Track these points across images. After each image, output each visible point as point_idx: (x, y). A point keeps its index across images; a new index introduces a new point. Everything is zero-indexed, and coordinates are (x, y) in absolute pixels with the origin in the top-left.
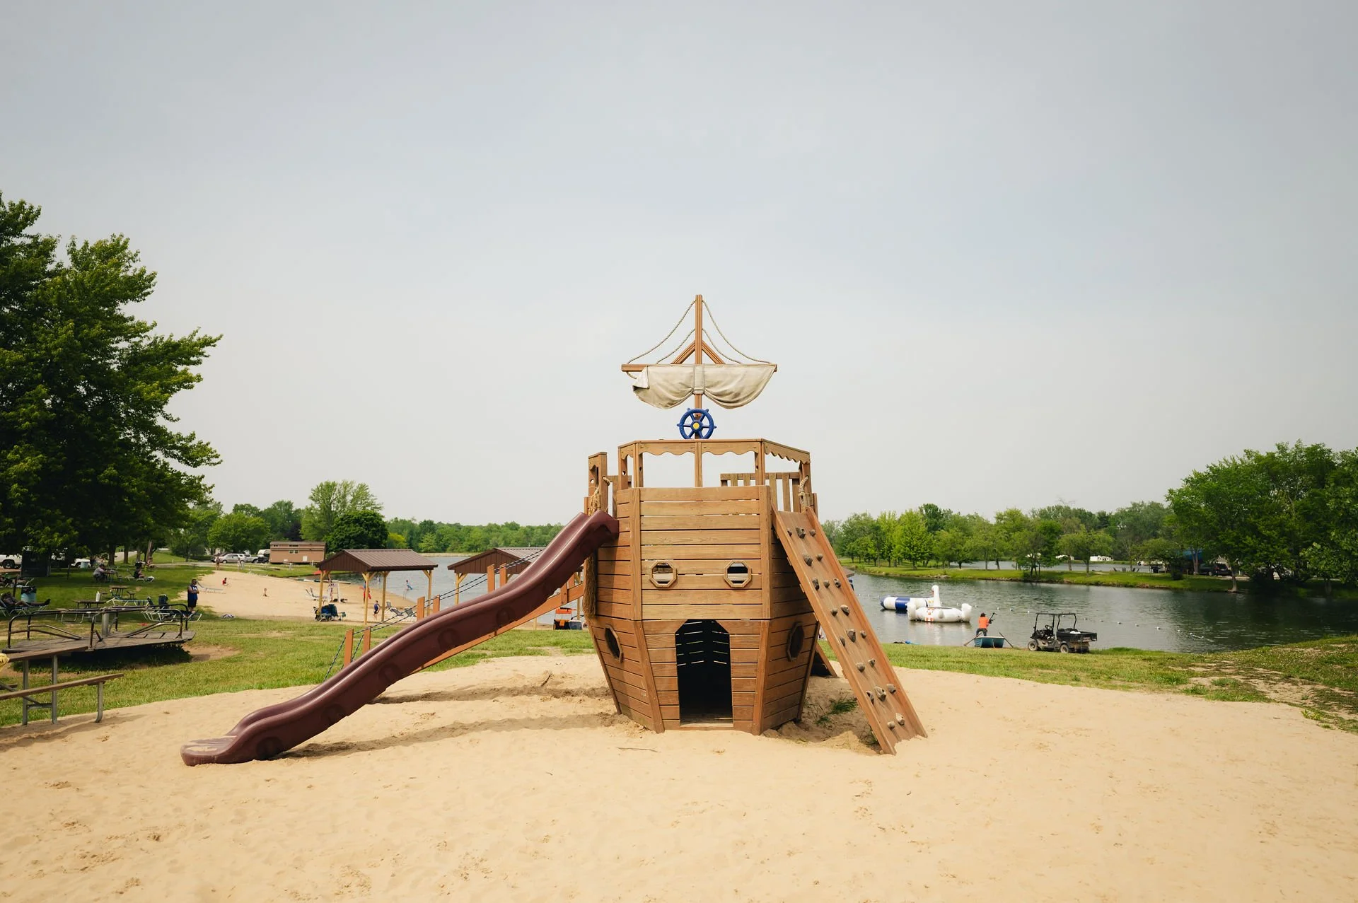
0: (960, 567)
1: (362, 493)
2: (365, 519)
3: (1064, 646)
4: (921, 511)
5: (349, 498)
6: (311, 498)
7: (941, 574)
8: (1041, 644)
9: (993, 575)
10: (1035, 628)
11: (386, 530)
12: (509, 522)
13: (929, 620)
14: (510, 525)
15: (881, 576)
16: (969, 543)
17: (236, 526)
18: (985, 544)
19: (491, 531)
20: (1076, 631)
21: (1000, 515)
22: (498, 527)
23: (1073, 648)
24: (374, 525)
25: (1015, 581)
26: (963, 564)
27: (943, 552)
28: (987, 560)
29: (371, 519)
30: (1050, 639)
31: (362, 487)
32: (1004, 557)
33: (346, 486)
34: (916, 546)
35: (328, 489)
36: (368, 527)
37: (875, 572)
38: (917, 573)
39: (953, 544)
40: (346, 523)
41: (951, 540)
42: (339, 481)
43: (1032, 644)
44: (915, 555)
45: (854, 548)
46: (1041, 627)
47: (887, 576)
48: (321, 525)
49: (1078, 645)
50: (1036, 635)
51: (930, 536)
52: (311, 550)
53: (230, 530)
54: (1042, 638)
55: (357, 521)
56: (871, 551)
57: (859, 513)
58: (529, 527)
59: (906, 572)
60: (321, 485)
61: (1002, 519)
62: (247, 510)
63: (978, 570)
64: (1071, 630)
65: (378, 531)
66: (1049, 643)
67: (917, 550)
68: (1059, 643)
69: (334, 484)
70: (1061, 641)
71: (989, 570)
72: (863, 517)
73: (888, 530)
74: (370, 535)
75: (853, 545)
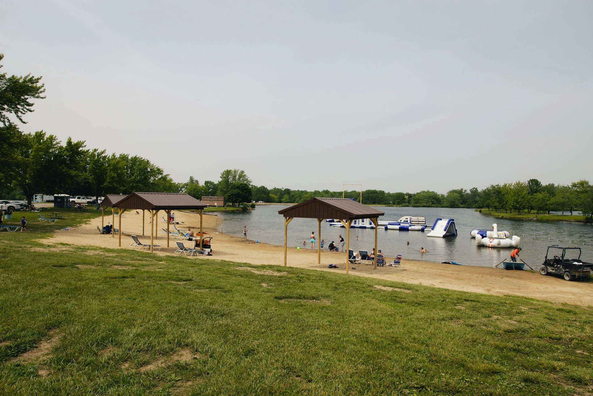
0: (549, 213)
1: (242, 175)
2: (241, 186)
3: (567, 273)
4: (529, 183)
5: (237, 177)
6: (221, 177)
7: (534, 217)
8: (550, 270)
9: (567, 218)
10: (546, 257)
11: (251, 192)
12: (325, 190)
13: (490, 246)
14: (325, 191)
15: (500, 218)
16: (553, 200)
17: (194, 190)
18: (562, 200)
19: (316, 194)
20: (579, 261)
21: (575, 184)
22: (319, 192)
23: (575, 275)
24: (245, 189)
25: (580, 222)
26: (550, 212)
27: (537, 205)
28: (563, 210)
29: (244, 187)
30: (557, 267)
31: (242, 172)
32: (575, 209)
33: (235, 172)
34: (520, 201)
35: (228, 173)
36: (243, 190)
37: (496, 216)
38: (519, 216)
39: (544, 200)
40: (234, 188)
41: (542, 198)
42: (233, 169)
43: (543, 270)
44: (519, 207)
45: (489, 203)
46: (551, 257)
47: (502, 218)
48: (225, 190)
49: (579, 274)
50: (547, 263)
51: (530, 197)
52: (218, 200)
53: (192, 191)
54: (552, 266)
55: (238, 187)
56: (497, 204)
57: (494, 184)
58: (334, 192)
59: (513, 216)
60: (225, 171)
61: (575, 187)
62: (210, 183)
63: (558, 215)
64: (576, 261)
65: (247, 192)
66: (556, 270)
67: (521, 204)
68: (563, 270)
69: (230, 171)
70: (565, 269)
71: (564, 215)
72: (496, 187)
73: (507, 193)
74: (244, 194)
75: (489, 201)
